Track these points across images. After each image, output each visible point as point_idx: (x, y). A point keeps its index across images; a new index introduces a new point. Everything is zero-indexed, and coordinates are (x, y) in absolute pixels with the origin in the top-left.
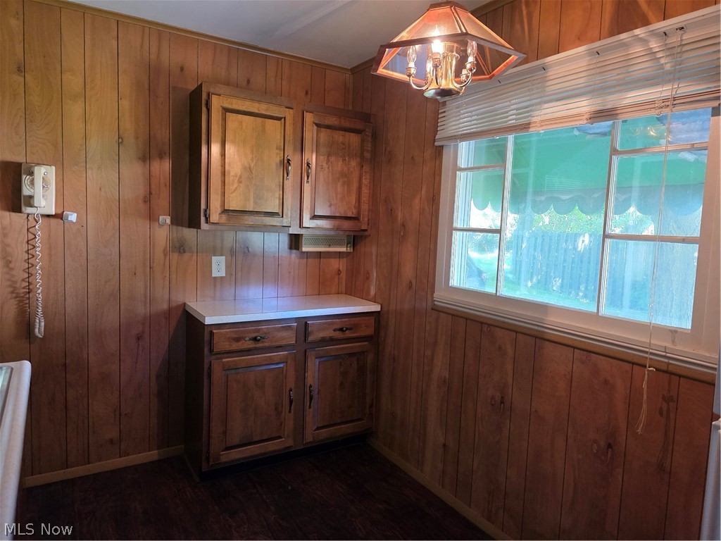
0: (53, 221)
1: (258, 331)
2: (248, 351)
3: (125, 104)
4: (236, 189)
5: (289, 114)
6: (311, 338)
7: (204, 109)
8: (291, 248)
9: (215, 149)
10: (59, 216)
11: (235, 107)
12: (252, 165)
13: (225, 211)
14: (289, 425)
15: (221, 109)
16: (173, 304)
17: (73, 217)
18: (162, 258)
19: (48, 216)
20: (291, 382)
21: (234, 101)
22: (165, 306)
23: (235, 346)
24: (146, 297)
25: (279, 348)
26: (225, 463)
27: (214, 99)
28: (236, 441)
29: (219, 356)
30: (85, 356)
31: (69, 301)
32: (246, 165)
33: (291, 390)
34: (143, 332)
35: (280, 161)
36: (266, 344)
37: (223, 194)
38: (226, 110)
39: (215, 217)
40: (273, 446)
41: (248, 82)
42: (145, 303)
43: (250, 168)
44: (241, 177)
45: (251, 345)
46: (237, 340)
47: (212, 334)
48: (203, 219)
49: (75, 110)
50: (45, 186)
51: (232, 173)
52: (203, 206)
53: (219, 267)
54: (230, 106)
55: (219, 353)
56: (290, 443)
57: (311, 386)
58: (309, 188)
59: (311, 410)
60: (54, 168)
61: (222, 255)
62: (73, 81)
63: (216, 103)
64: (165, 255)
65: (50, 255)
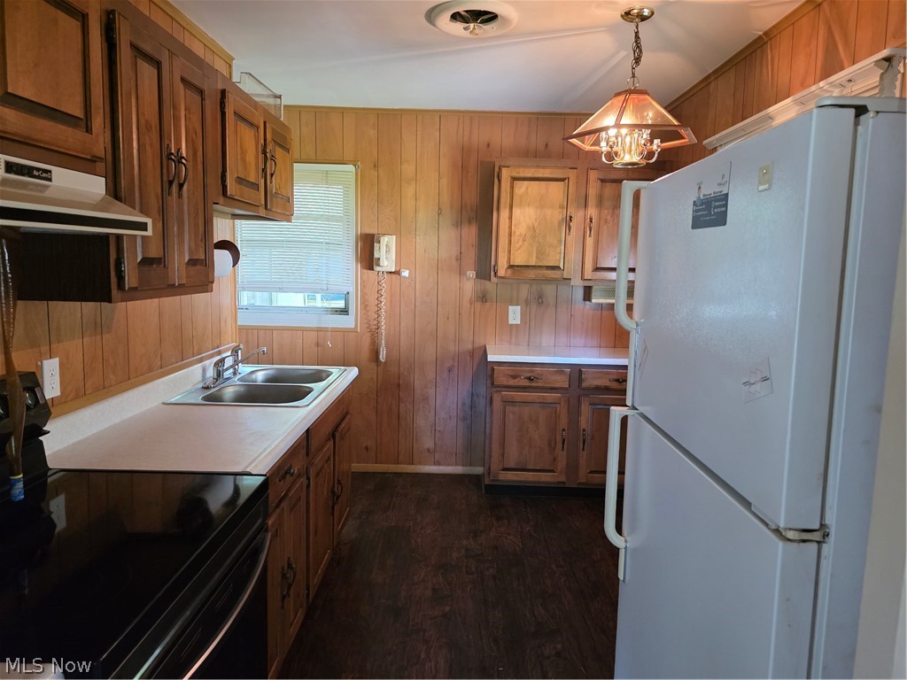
0: (393, 276)
1: (533, 371)
2: (524, 389)
3: (444, 181)
4: (520, 246)
5: (572, 174)
6: (584, 385)
7: (496, 180)
8: (585, 300)
9: (504, 214)
10: (397, 273)
11: (522, 175)
12: (536, 225)
13: (511, 267)
14: (562, 463)
15: (509, 178)
16: (476, 345)
17: (406, 273)
18: (469, 306)
19: (390, 272)
20: (564, 422)
21: (521, 170)
22: (470, 347)
23: (512, 382)
24: (455, 337)
25: (553, 389)
26: (502, 481)
27: (504, 171)
28: (512, 465)
29: (499, 389)
30: (412, 380)
31: (402, 337)
32: (531, 225)
33: (564, 430)
34: (453, 366)
35: (562, 219)
36: (540, 384)
37: (509, 252)
38: (515, 179)
39: (501, 272)
40: (545, 478)
41: (547, 146)
42: (455, 342)
43: (533, 227)
44: (525, 236)
45: (526, 383)
46: (514, 377)
47: (493, 369)
48: (492, 273)
49: (409, 191)
50: (388, 251)
51: (517, 234)
52: (493, 263)
53: (515, 315)
54: (517, 175)
55: (498, 386)
56: (563, 479)
57: (584, 430)
58: (592, 241)
59: (585, 453)
60: (394, 237)
61: (518, 305)
62: (409, 169)
63: (505, 173)
64: (471, 304)
65: (391, 302)
